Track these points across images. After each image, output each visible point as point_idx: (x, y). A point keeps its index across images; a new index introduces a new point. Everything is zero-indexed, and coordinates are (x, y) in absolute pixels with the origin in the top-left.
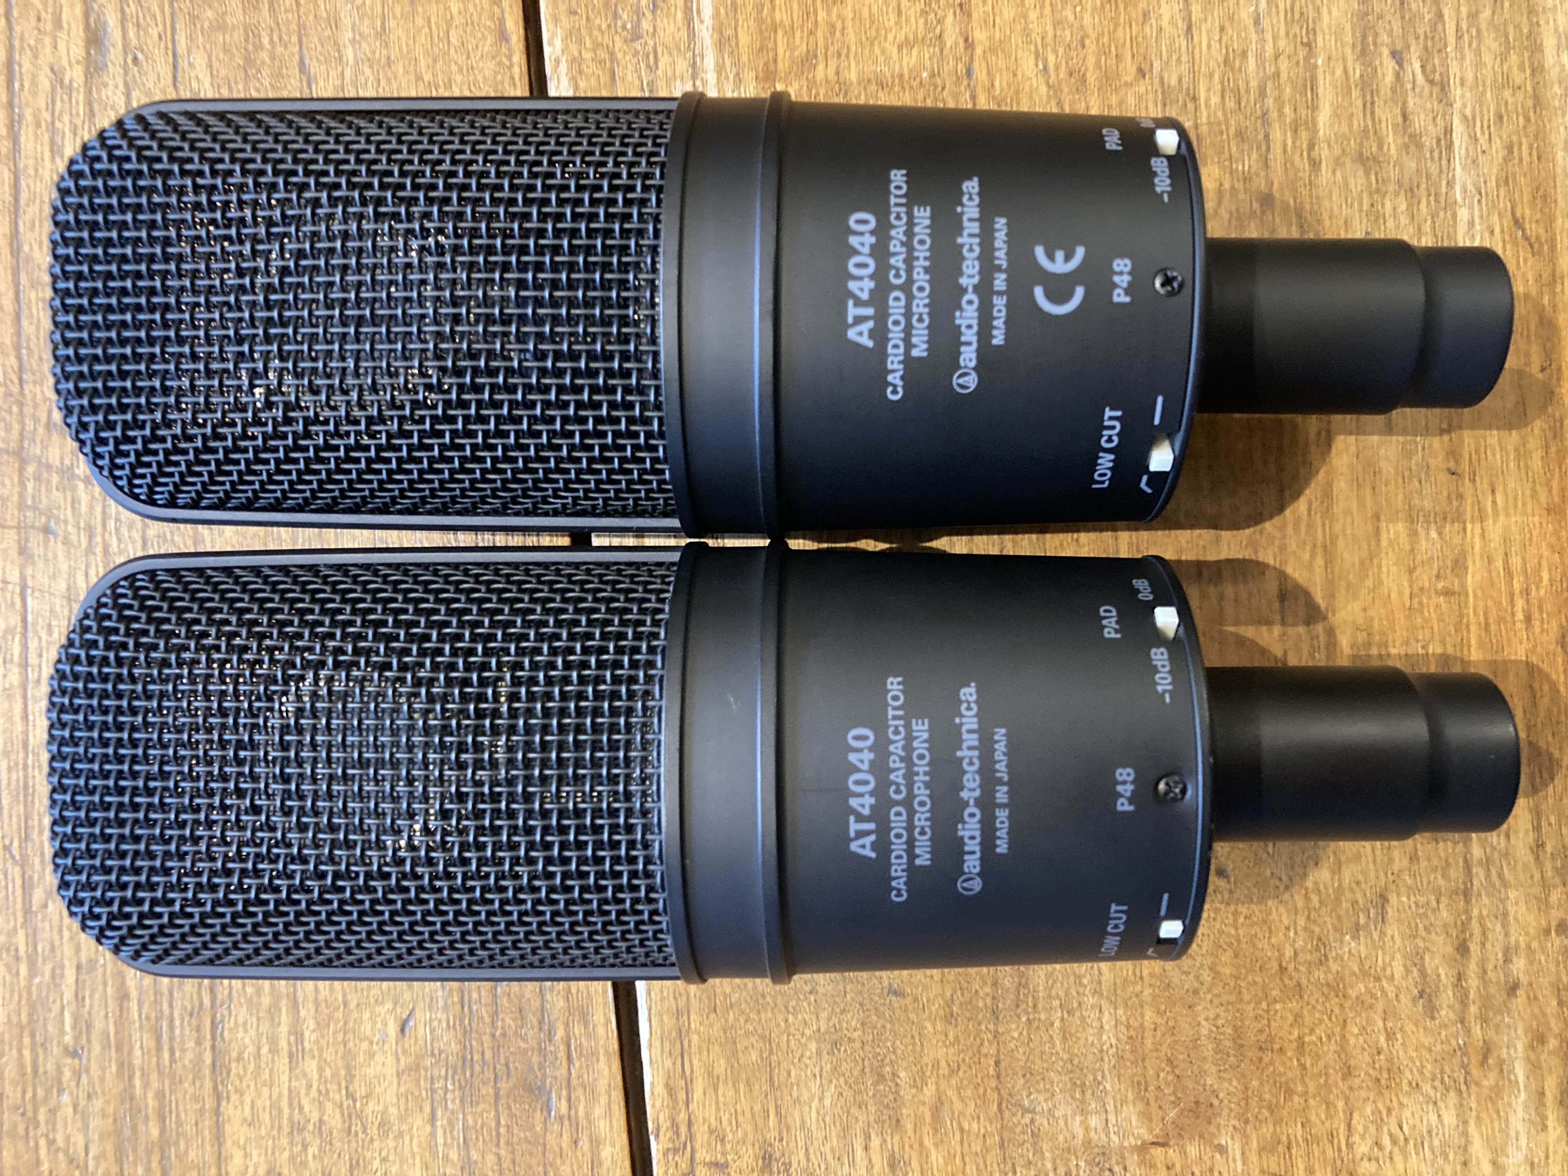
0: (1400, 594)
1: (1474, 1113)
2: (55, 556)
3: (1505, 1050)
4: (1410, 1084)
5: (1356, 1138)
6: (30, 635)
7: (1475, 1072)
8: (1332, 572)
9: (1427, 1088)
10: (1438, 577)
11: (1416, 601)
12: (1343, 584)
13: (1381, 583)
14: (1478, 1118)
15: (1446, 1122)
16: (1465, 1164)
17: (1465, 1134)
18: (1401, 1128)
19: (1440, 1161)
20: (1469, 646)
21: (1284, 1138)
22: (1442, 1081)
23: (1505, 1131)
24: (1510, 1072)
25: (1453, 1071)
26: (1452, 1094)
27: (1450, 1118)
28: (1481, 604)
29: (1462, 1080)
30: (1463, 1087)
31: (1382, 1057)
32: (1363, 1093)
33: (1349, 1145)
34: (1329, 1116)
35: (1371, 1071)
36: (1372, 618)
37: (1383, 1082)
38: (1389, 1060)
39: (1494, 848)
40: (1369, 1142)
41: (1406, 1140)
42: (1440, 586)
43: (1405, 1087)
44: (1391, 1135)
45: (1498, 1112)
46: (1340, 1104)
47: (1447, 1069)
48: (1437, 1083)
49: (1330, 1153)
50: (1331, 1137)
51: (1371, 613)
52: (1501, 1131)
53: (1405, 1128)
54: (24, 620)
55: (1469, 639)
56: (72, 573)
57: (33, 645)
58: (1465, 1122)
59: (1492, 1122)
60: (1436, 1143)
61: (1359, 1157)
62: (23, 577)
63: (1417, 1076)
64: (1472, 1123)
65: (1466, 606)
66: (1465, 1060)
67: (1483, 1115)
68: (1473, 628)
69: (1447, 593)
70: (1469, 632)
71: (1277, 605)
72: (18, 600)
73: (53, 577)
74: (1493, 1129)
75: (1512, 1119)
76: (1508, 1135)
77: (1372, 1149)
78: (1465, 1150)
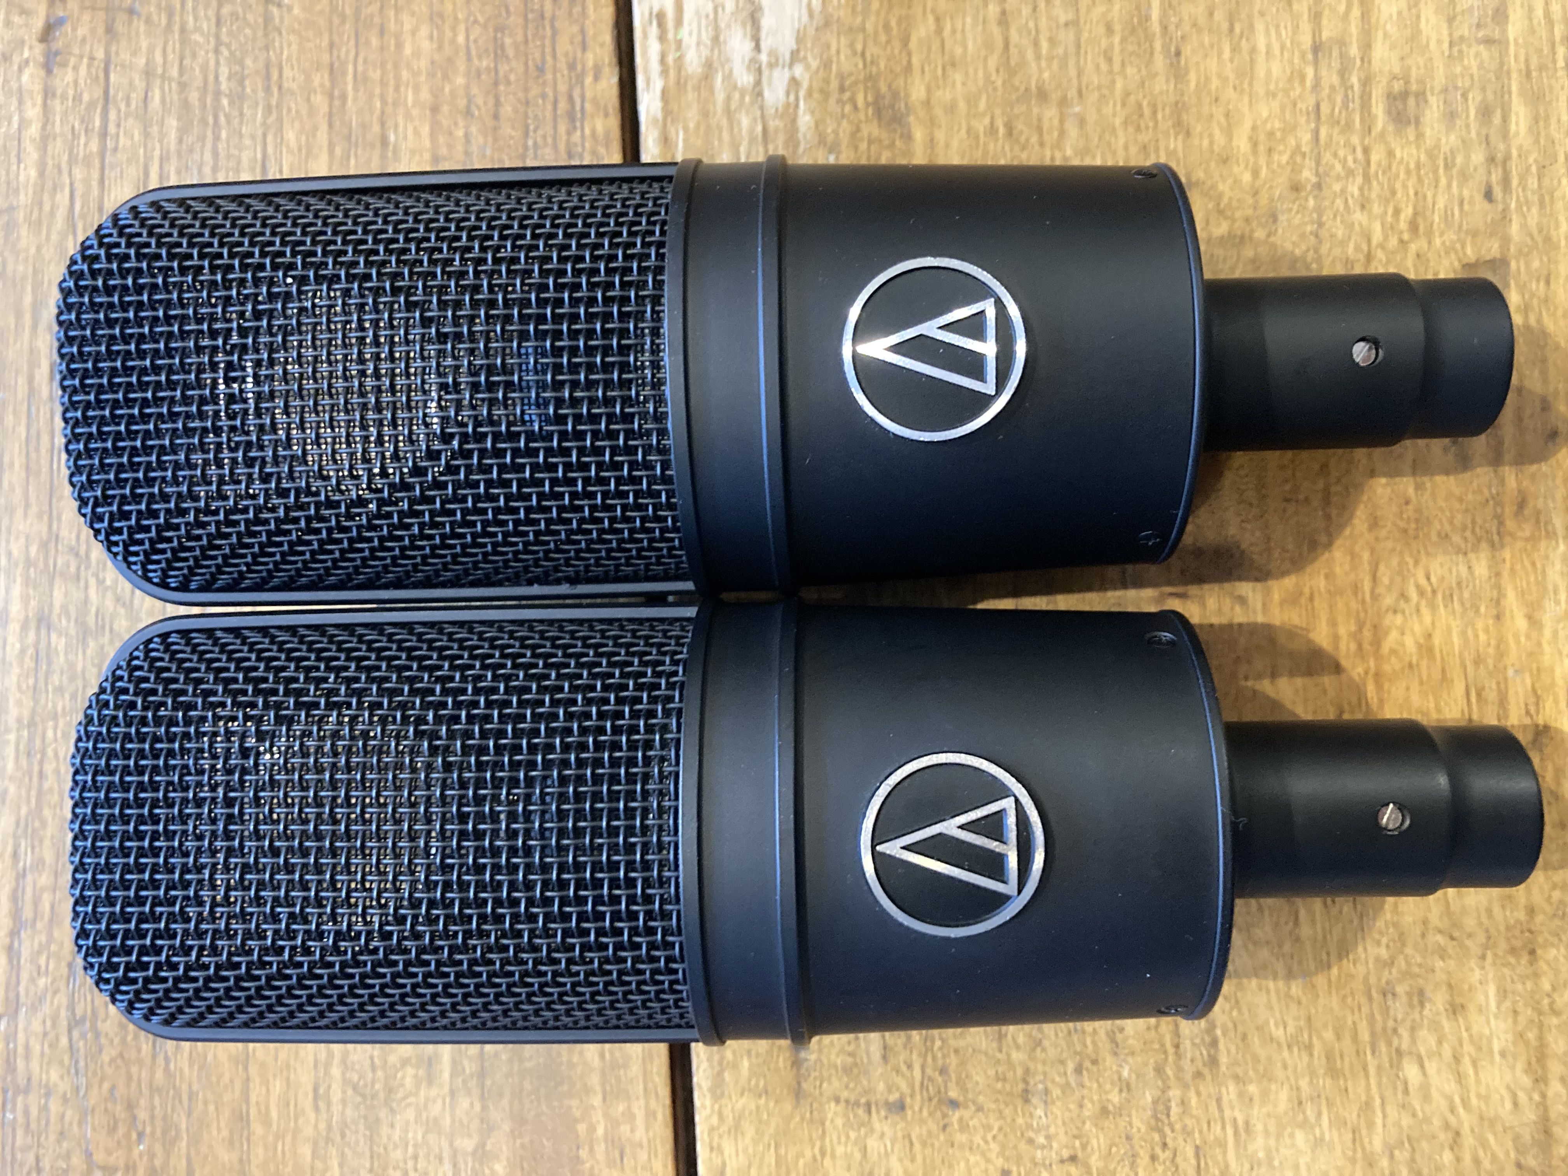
0: (1439, 42)
1: (1508, 565)
2: (138, 34)
3: (1541, 500)
4: (1439, 534)
5: (1380, 590)
6: (111, 106)
7: (1510, 524)
8: (1369, 23)
9: (1456, 538)
10: (1478, 26)
11: (1455, 49)
12: (1380, 34)
13: (1419, 32)
14: (1512, 569)
15: (1477, 573)
16: (1498, 617)
17: (1498, 587)
18: (1428, 579)
19: (1471, 613)
20: (1510, 93)
21: (1307, 590)
22: (1473, 532)
23: (1542, 584)
24: (1546, 523)
25: (1485, 521)
26: (1484, 545)
27: (1481, 569)
28: (1522, 51)
29: (1494, 530)
30: (1496, 538)
31: (1410, 507)
32: (1389, 544)
33: (1375, 597)
34: (1354, 568)
35: (1399, 522)
36: (1409, 68)
37: (1411, 532)
38: (1418, 511)
39: (1533, 295)
40: (1395, 595)
41: (1434, 592)
42: (1480, 35)
43: (1434, 537)
44: (1418, 586)
45: (1533, 564)
46: (1366, 555)
47: (1479, 521)
48: (1468, 534)
49: (1354, 605)
50: (1356, 589)
51: (1410, 62)
52: (1537, 583)
53: (1434, 579)
54: (106, 93)
55: (1509, 86)
56: (151, 50)
57: (112, 115)
58: (1498, 574)
59: (1527, 574)
60: (1466, 595)
61: (1384, 609)
62: (107, 53)
63: (1447, 527)
64: (1505, 575)
65: (1507, 54)
66: (1499, 510)
67: (1518, 567)
68: (1514, 76)
69: (1488, 41)
70: (1509, 78)
71: (1310, 57)
72: (102, 75)
73: (134, 53)
74: (1528, 583)
75: (1550, 572)
76: (1545, 589)
77: (1397, 600)
78: (1498, 602)
